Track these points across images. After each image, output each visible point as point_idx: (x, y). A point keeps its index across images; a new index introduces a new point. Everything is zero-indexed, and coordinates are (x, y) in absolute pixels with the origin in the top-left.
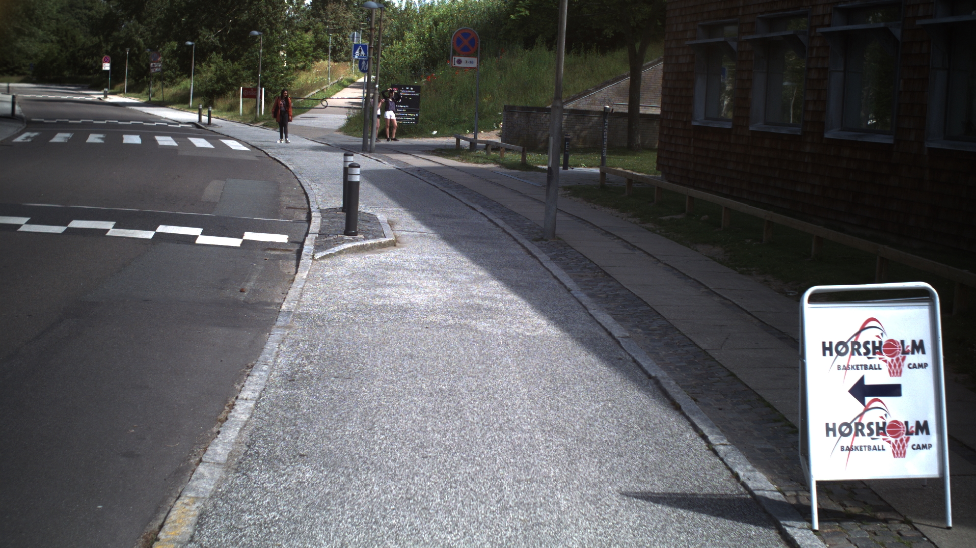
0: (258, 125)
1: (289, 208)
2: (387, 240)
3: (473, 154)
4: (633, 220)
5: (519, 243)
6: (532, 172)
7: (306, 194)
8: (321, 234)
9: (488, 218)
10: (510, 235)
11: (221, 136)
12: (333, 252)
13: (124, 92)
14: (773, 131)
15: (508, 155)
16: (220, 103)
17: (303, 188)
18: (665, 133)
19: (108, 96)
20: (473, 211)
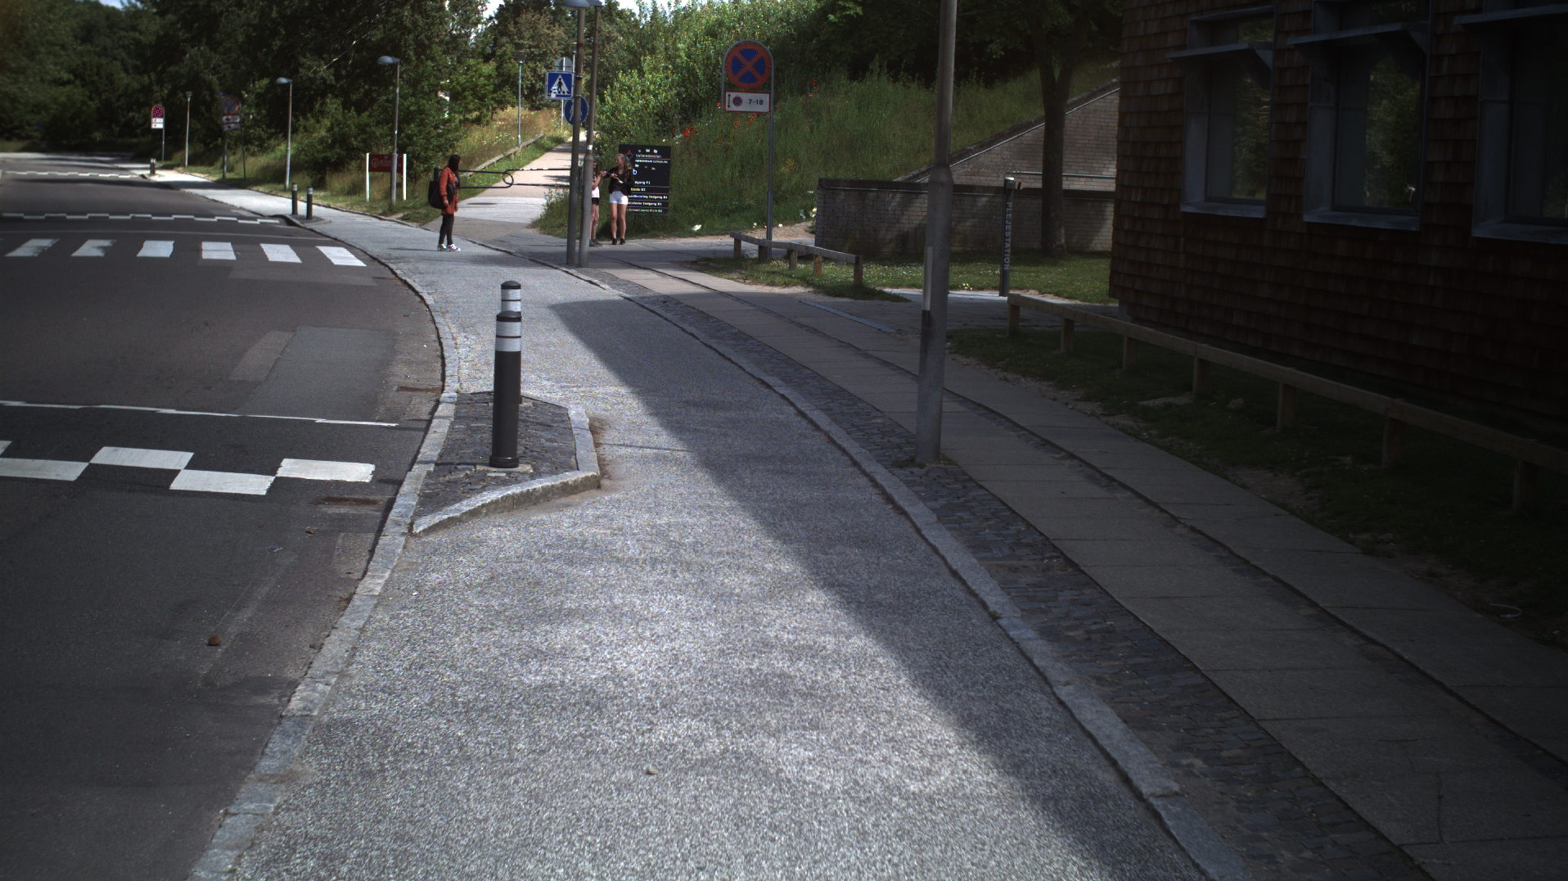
0: (394, 217)
1: (402, 388)
2: (580, 475)
3: (765, 267)
4: (1089, 407)
5: (864, 473)
6: (875, 302)
7: (443, 358)
8: (443, 464)
9: (796, 408)
10: (844, 451)
11: (324, 239)
12: (458, 514)
13: (184, 165)
14: (1354, 223)
15: (828, 269)
16: (338, 182)
17: (441, 344)
18: (1126, 227)
19: (157, 172)
20: (766, 391)
